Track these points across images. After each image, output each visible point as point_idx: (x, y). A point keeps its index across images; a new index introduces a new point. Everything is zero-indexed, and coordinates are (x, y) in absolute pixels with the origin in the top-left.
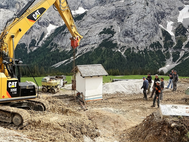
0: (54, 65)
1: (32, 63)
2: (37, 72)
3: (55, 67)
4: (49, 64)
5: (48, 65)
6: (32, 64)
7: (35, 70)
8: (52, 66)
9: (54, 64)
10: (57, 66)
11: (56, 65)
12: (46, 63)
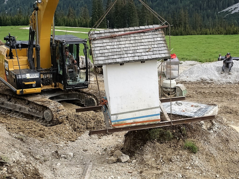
0: (229, 8)
1: (181, 2)
2: (185, 23)
3: (230, 12)
4: (217, 6)
5: (216, 8)
6: (181, 5)
7: (181, 20)
8: (225, 10)
9: (229, 6)
10: (234, 9)
11: (233, 7)
12: (211, 4)
